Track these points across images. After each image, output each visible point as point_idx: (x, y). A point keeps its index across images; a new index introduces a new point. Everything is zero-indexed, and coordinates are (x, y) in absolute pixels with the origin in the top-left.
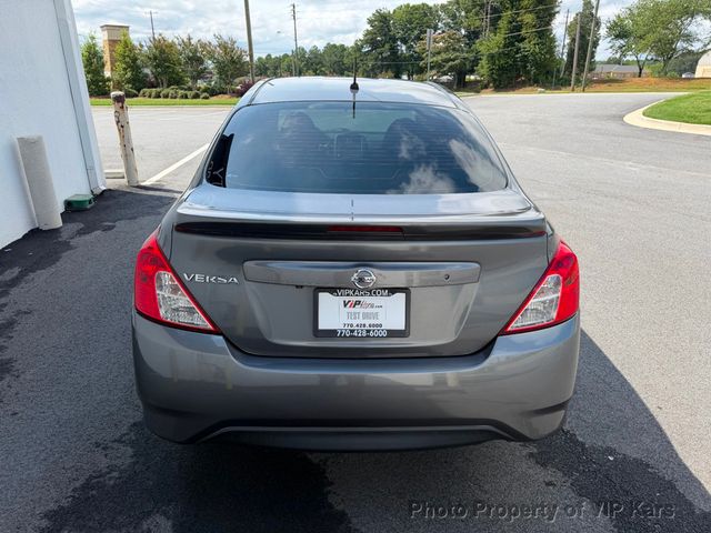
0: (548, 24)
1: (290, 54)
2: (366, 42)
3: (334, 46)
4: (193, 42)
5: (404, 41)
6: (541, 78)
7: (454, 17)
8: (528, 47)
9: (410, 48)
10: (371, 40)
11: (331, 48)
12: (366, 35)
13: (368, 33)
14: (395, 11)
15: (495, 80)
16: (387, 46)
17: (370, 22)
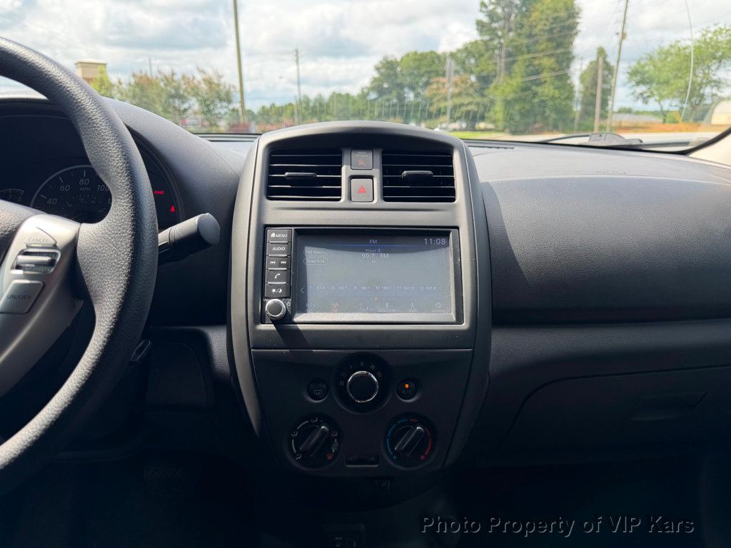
0: (568, 67)
1: (294, 102)
2: (372, 89)
3: (340, 95)
4: (176, 78)
5: (412, 88)
6: (560, 124)
7: (463, 64)
8: (547, 91)
9: (417, 95)
10: (377, 87)
11: (337, 97)
12: (372, 83)
13: (375, 80)
14: (402, 59)
16: (394, 93)
17: (377, 69)
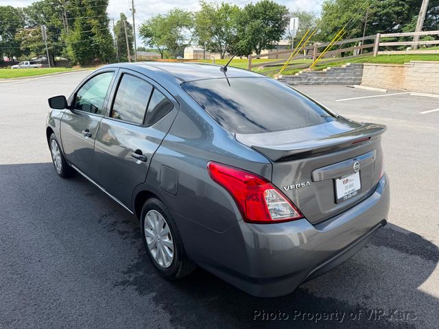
0: (107, 26)
6: (110, 59)
7: (36, 18)
8: (98, 39)
15: (80, 61)
